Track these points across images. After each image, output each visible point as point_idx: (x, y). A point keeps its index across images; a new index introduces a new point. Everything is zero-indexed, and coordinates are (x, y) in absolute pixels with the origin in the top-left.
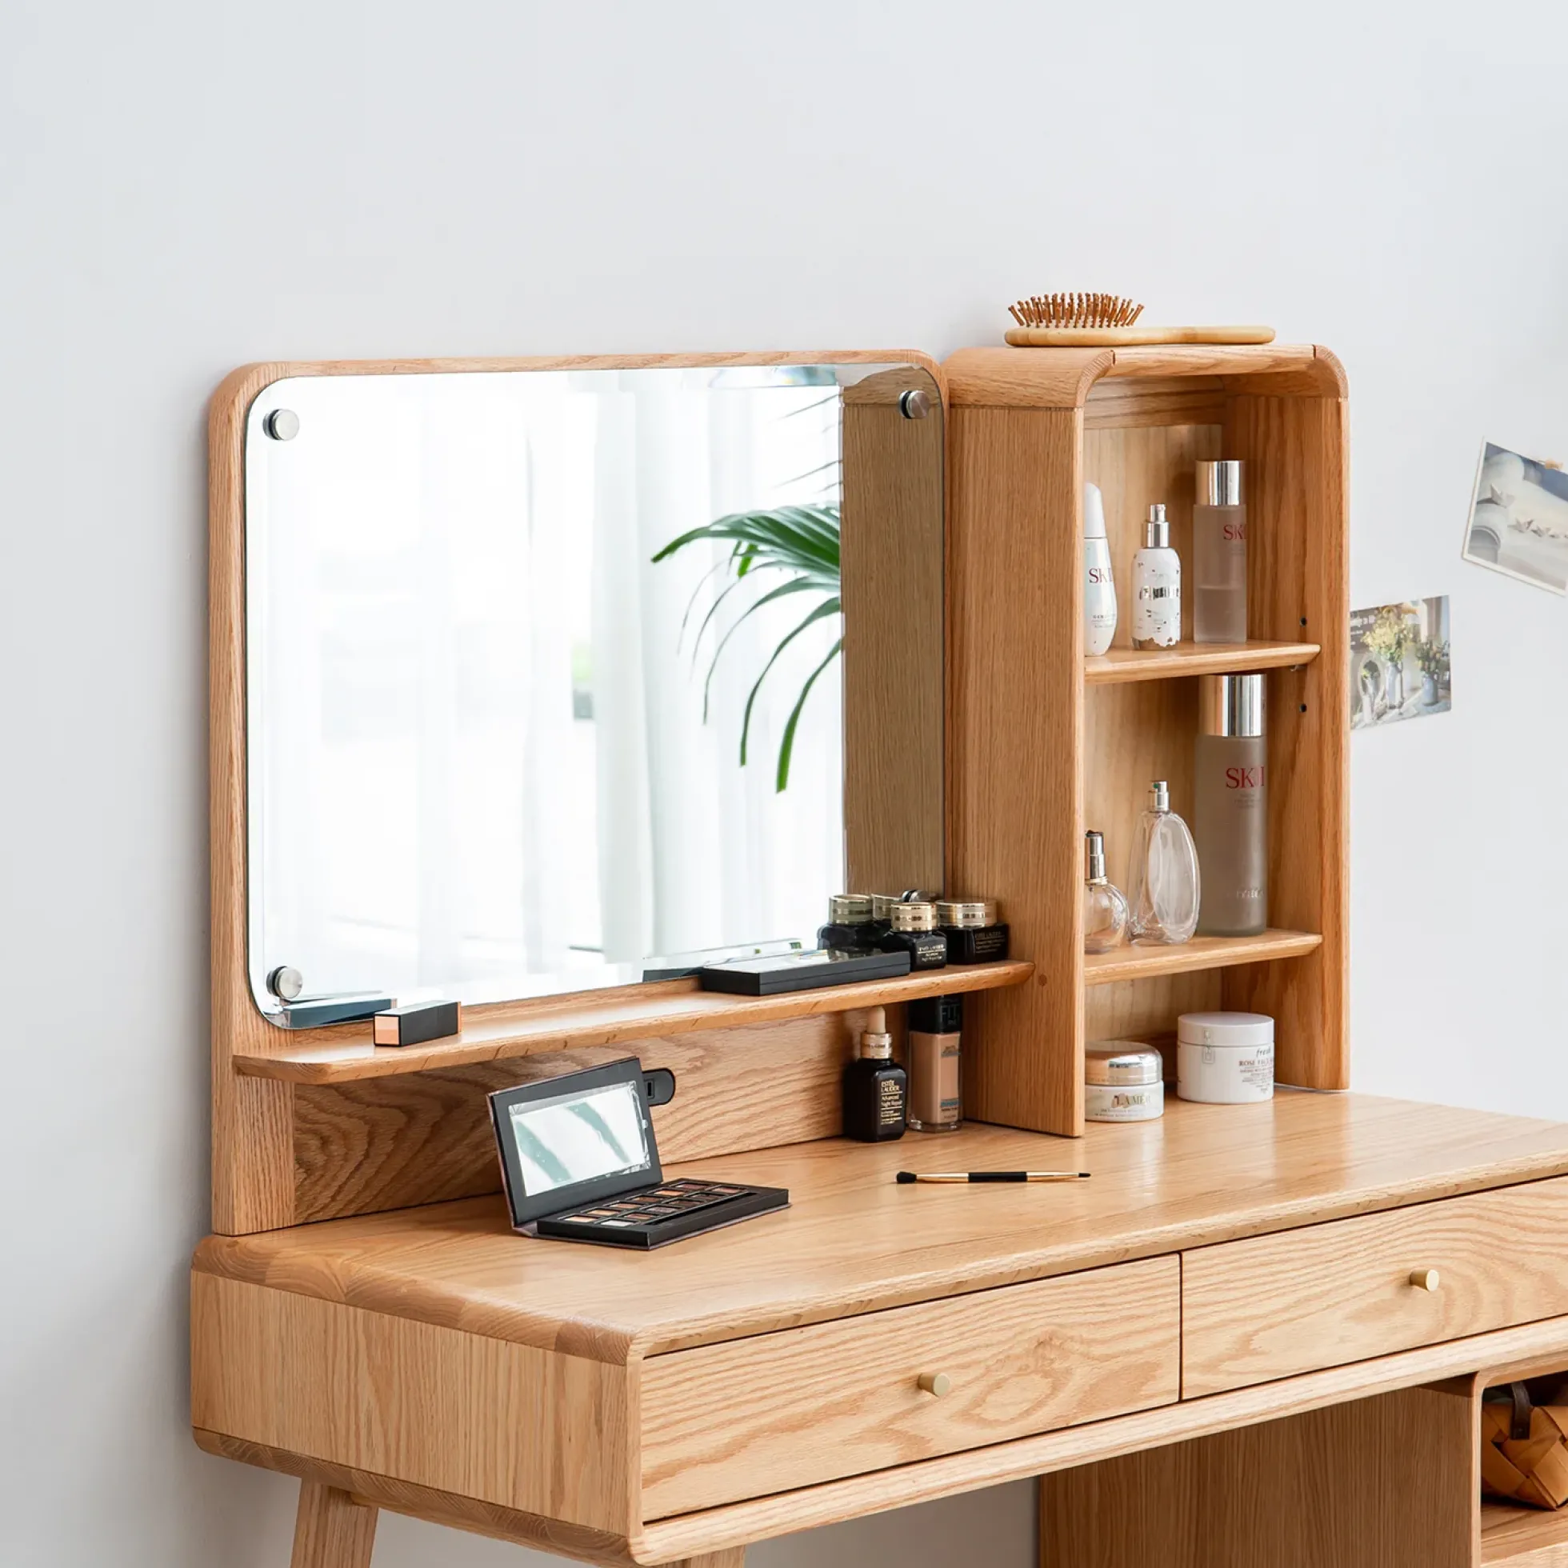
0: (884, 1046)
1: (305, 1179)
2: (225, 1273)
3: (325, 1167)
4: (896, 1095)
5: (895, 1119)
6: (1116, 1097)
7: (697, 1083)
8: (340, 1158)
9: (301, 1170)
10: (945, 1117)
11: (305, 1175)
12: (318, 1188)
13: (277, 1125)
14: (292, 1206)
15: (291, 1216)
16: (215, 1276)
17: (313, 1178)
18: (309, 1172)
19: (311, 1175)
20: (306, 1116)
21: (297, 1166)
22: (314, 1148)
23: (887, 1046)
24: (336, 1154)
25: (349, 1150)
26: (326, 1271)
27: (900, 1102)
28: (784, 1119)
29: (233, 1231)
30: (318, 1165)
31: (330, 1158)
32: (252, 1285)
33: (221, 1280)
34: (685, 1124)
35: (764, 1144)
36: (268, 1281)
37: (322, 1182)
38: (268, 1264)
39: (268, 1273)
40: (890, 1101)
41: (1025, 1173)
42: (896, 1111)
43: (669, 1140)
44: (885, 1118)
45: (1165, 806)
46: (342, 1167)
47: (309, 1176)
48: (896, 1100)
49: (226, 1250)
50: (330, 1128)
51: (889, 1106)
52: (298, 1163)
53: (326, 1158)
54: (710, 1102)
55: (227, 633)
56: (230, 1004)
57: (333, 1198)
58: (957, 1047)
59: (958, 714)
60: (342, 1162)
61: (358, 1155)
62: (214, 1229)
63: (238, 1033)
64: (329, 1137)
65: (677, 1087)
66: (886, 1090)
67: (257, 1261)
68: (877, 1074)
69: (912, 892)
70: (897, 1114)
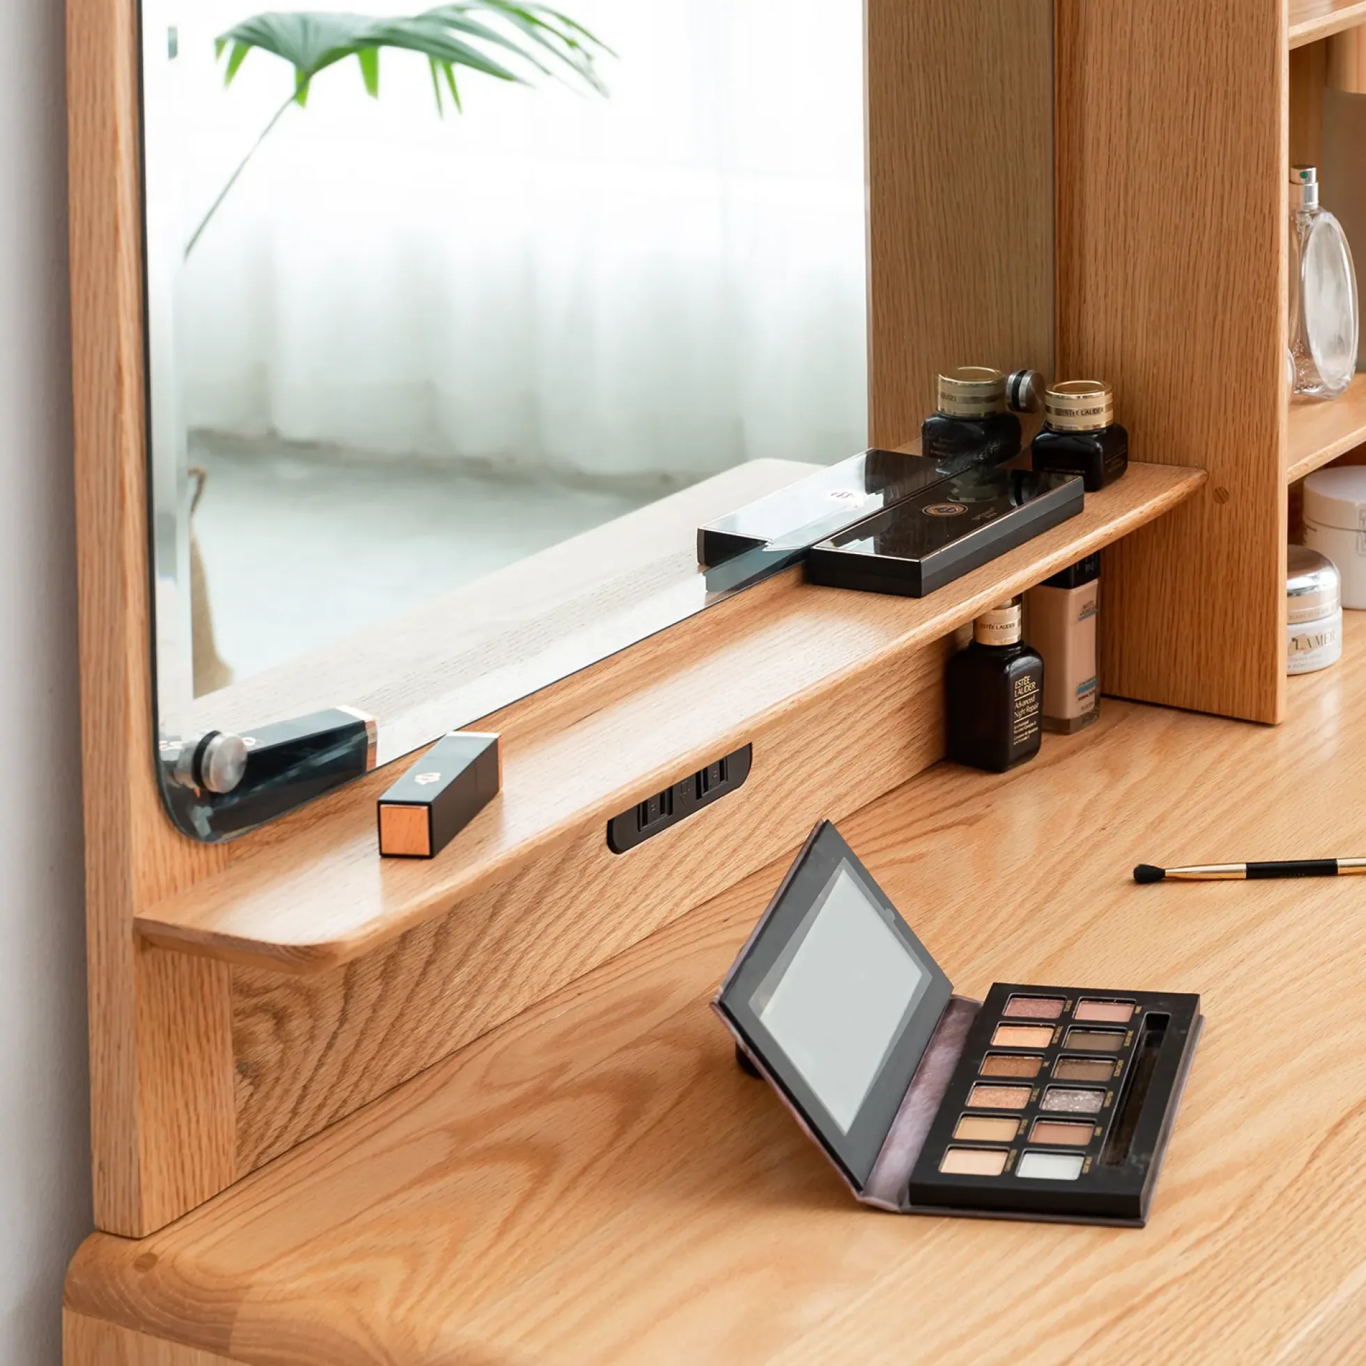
0: (1012, 626)
1: (252, 1095)
2: (136, 1320)
3: (281, 1063)
4: (1031, 696)
5: (1030, 732)
6: (1294, 640)
7: (777, 741)
8: (302, 1039)
9: (247, 1081)
10: (1083, 708)
11: (251, 1088)
12: (271, 1104)
13: (206, 1018)
14: (232, 1151)
15: (230, 1168)
16: (118, 1327)
17: (263, 1089)
18: (256, 1081)
19: (259, 1085)
20: (249, 986)
21: (239, 1077)
22: (263, 1036)
23: (1016, 624)
24: (297, 1033)
25: (316, 1020)
26: (363, 1340)
27: (1036, 707)
28: (879, 758)
29: (141, 1230)
30: (271, 1064)
31: (287, 1041)
32: (199, 1352)
33: (129, 1336)
34: (766, 809)
35: (857, 805)
36: (234, 1349)
37: (278, 1091)
38: (234, 1314)
39: (234, 1334)
40: (1025, 707)
41: (1335, 860)
42: (1031, 719)
43: (745, 840)
44: (1018, 734)
45: (1315, 203)
46: (306, 1051)
47: (257, 1087)
48: (1030, 705)
49: (134, 1277)
50: (288, 991)
51: (1023, 716)
52: (241, 1072)
53: (281, 1046)
54: (795, 763)
55: (108, 145)
56: (126, 824)
57: (295, 1112)
58: (1095, 603)
59: (1069, 101)
60: (305, 1045)
61: (329, 1022)
62: (98, 1221)
63: (140, 874)
64: (285, 1008)
65: (754, 755)
66: (1020, 692)
67: (208, 1307)
68: (1007, 668)
69: (1022, 374)
70: (1032, 724)
